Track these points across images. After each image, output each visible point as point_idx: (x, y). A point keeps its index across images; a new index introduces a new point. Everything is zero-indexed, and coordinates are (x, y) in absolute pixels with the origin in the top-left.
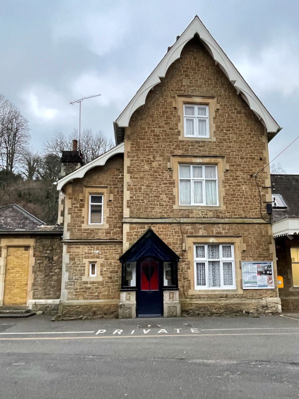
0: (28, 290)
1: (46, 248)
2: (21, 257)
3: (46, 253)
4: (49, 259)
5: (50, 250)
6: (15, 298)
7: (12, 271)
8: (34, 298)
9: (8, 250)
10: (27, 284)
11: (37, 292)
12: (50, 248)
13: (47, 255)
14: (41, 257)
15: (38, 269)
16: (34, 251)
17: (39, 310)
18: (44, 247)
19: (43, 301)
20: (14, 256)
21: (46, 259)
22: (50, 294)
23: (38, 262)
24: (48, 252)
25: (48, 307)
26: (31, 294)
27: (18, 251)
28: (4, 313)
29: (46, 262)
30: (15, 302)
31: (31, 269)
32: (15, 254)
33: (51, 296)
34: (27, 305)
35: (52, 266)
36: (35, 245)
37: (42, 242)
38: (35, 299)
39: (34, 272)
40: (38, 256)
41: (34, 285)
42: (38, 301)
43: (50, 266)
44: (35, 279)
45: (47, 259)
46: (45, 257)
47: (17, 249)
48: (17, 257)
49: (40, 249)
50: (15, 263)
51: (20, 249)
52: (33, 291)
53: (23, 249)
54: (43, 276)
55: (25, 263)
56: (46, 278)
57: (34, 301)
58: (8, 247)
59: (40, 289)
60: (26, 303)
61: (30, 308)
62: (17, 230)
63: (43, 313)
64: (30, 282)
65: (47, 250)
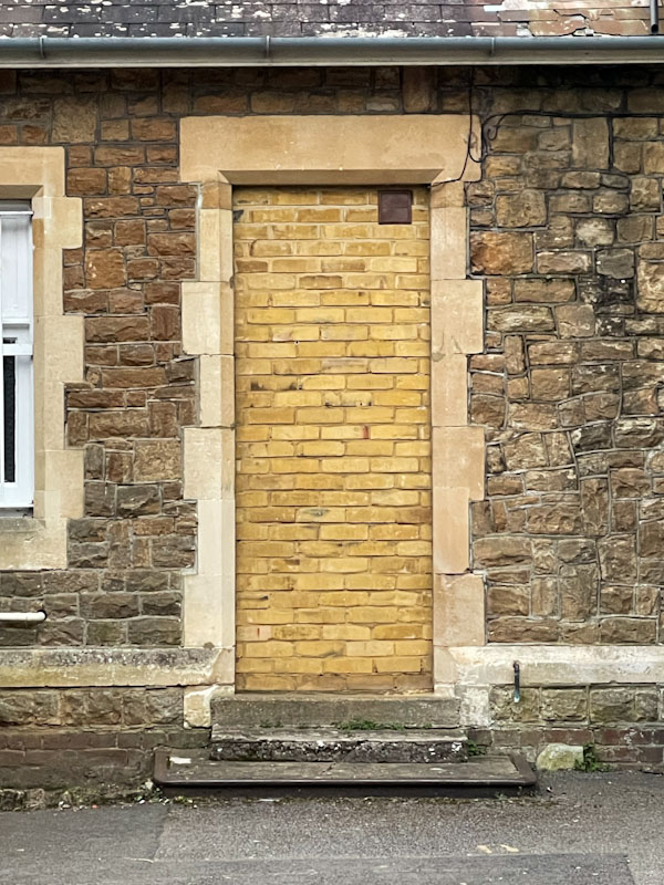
0: (440, 566)
1: (571, 201)
2: (348, 278)
3: (577, 245)
4: (605, 301)
5: (612, 220)
6: (331, 632)
7: (284, 399)
8: (498, 633)
9: (237, 215)
10: (426, 516)
11: (524, 577)
12: (606, 202)
13: (584, 261)
14: (531, 275)
15: (518, 386)
16: (475, 227)
17: (557, 737)
18: (550, 191)
19: (577, 661)
20: (293, 267)
21: (577, 297)
22: (627, 603)
23: (512, 319)
24: (591, 231)
25: (622, 711)
26: (470, 594)
27: (330, 228)
28: (293, 755)
29: (576, 322)
30: (333, 666)
31: (452, 385)
32: (301, 250)
33: (638, 613)
34: (443, 690)
35: (635, 355)
36: (474, 170)
37: (533, 142)
38: (514, 637)
39: (483, 409)
40: (507, 272)
41: (487, 518)
42: (531, 657)
43: (614, 360)
44: (495, 469)
45: (591, 297)
46: (574, 277)
47: (317, 204)
48: (324, 282)
49: (517, 206)
50: (312, 333)
51: (347, 205)
52: (484, 573)
53: (369, 205)
54: (561, 445)
55: (399, 332)
56: (594, 460)
57: (502, 658)
58: (243, 187)
59: (542, 553)
60: (426, 677)
61: (478, 712)
62: (329, 35)
63: (590, 762)
64: (456, 496)
65: (578, 218)
